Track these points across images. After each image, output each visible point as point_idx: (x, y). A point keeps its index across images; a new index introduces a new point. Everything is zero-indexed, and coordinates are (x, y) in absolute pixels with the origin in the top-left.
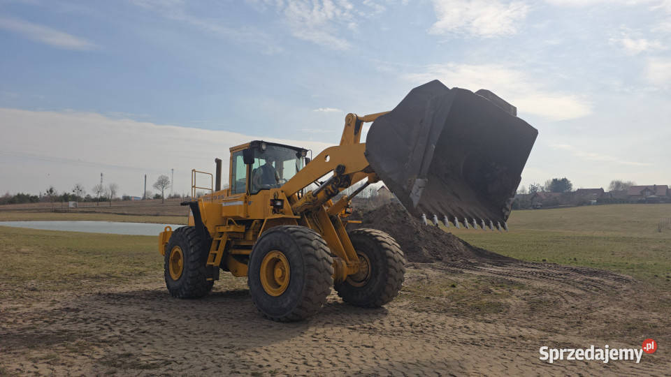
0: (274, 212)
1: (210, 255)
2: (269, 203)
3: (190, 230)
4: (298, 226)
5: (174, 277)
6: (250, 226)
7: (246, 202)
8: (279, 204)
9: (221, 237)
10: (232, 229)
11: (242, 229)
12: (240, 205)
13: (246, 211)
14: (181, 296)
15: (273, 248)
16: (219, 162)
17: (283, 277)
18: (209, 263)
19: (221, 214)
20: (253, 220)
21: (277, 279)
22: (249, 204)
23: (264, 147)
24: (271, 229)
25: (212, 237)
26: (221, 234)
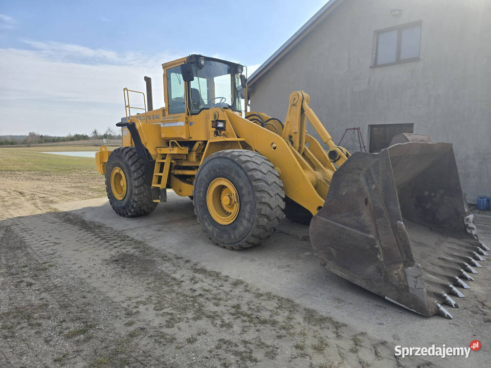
0: (216, 134)
1: (154, 177)
2: (210, 124)
3: (131, 153)
4: (242, 150)
5: (119, 197)
6: (192, 148)
7: (187, 122)
8: (221, 125)
9: (165, 159)
10: (175, 151)
11: (185, 150)
12: (181, 126)
13: (188, 132)
14: (129, 214)
15: (217, 175)
16: (148, 80)
17: (231, 205)
18: (153, 185)
19: (160, 135)
20: (195, 142)
21: (226, 208)
22: (191, 124)
23: (203, 62)
24: (214, 155)
25: (154, 159)
26: (164, 156)
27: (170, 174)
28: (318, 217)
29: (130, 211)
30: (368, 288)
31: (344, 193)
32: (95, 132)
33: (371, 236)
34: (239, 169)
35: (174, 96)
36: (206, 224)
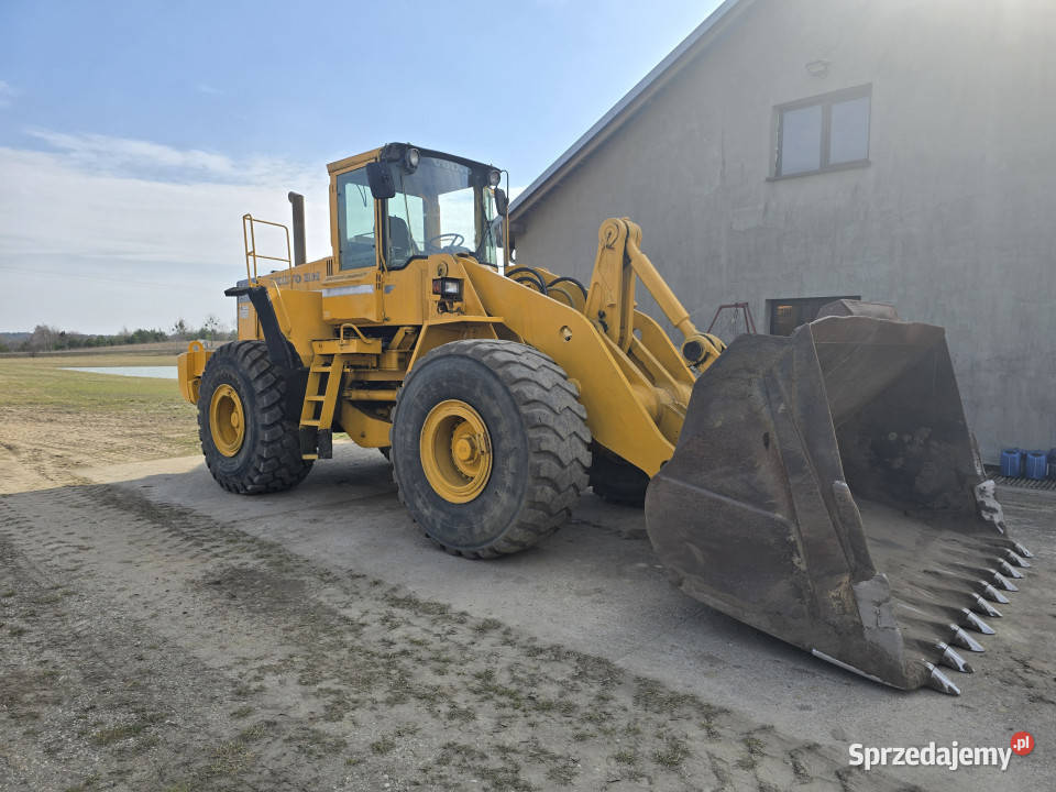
0: (443, 307)
1: (305, 404)
2: (429, 286)
3: (255, 354)
4: (497, 340)
5: (227, 450)
6: (390, 341)
7: (379, 287)
8: (452, 288)
9: (329, 365)
10: (353, 347)
11: (375, 346)
12: (366, 295)
13: (381, 307)
14: (249, 488)
15: (442, 394)
17: (473, 460)
18: (305, 422)
19: (322, 314)
20: (397, 328)
21: (462, 468)
22: (388, 290)
23: (414, 160)
24: (436, 351)
25: (306, 365)
26: (328, 359)
27: (340, 399)
28: (664, 478)
29: (251, 480)
30: (774, 632)
31: (719, 424)
32: (181, 325)
33: (779, 516)
34: (490, 379)
35: (351, 235)
36: (419, 503)
